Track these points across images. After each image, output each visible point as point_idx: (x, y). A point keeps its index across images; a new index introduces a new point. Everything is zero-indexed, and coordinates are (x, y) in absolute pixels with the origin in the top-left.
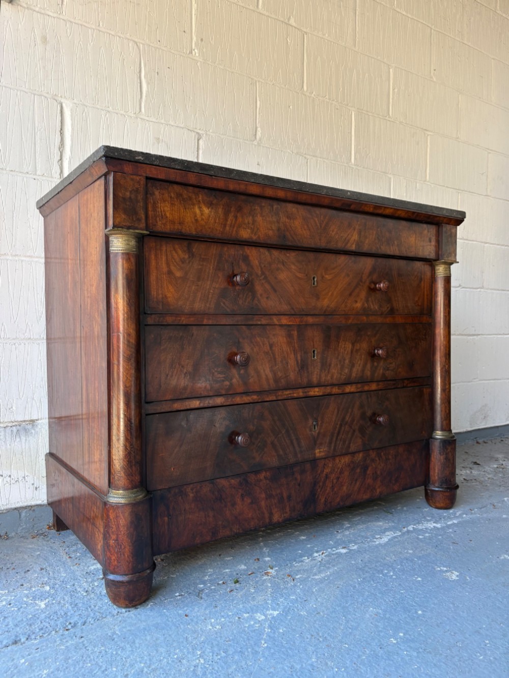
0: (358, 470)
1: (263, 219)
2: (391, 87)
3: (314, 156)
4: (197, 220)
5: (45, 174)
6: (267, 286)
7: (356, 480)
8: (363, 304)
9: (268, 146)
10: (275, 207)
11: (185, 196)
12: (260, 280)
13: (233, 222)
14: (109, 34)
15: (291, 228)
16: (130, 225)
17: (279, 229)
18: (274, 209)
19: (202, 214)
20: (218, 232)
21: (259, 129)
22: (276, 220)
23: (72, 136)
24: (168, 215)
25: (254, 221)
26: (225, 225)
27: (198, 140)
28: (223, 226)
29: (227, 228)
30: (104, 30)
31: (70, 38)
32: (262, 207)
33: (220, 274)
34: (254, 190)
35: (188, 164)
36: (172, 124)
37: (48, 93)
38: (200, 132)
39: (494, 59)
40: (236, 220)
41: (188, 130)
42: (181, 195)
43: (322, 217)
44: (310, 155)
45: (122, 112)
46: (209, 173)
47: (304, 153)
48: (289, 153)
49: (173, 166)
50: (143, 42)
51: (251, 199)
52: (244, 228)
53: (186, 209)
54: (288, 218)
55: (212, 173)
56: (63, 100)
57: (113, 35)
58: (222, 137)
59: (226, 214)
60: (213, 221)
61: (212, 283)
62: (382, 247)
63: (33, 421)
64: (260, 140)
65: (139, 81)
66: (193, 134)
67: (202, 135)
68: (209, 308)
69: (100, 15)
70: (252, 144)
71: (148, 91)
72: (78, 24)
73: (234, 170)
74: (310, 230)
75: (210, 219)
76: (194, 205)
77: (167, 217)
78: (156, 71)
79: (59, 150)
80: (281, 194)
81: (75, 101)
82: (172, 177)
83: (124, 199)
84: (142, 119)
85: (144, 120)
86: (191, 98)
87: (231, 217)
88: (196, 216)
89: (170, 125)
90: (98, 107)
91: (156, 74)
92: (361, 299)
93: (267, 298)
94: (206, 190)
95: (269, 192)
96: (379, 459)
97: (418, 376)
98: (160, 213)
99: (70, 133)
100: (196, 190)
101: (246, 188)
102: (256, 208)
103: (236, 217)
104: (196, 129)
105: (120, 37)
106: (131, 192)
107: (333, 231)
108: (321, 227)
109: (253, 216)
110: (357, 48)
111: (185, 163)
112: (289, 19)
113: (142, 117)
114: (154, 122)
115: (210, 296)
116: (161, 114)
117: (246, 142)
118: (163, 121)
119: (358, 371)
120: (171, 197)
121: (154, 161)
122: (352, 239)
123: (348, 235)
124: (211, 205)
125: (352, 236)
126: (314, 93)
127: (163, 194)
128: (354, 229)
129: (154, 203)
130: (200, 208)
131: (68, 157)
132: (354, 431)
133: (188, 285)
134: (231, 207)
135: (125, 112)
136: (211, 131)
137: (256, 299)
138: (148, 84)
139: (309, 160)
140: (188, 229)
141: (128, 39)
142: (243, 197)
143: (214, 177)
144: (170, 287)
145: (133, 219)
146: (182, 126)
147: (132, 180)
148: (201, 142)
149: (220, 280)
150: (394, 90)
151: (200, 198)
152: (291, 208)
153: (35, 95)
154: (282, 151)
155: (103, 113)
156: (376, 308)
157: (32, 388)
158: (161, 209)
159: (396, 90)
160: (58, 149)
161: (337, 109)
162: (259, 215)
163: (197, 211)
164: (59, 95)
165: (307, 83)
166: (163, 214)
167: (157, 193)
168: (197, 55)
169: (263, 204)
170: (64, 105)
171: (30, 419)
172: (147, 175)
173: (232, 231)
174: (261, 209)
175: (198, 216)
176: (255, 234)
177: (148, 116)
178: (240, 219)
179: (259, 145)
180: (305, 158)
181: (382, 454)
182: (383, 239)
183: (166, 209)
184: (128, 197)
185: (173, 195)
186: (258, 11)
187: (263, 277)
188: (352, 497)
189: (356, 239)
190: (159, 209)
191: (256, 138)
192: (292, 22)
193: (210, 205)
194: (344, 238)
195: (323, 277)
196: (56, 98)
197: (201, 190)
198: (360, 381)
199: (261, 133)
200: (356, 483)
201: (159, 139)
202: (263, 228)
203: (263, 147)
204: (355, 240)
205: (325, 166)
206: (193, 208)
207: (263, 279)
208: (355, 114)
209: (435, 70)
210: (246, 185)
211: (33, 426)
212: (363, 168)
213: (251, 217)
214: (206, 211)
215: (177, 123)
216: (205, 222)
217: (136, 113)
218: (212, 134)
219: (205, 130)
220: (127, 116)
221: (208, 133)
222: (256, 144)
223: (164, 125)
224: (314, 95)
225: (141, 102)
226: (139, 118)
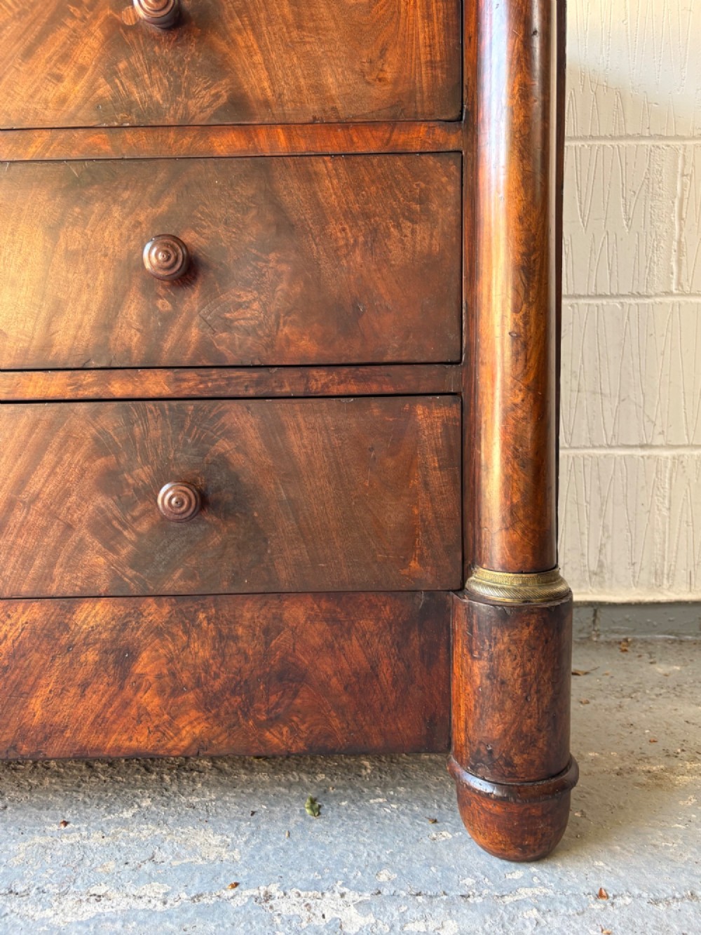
0: (91, 656)
7: (84, 686)
8: (92, 87)
92: (82, 70)
96: (187, 632)
97: (388, 358)
119: (80, 327)
132: (69, 527)
156: (158, 97)
181: (202, 616)
188: (68, 734)
198: (93, 364)
200: (83, 695)
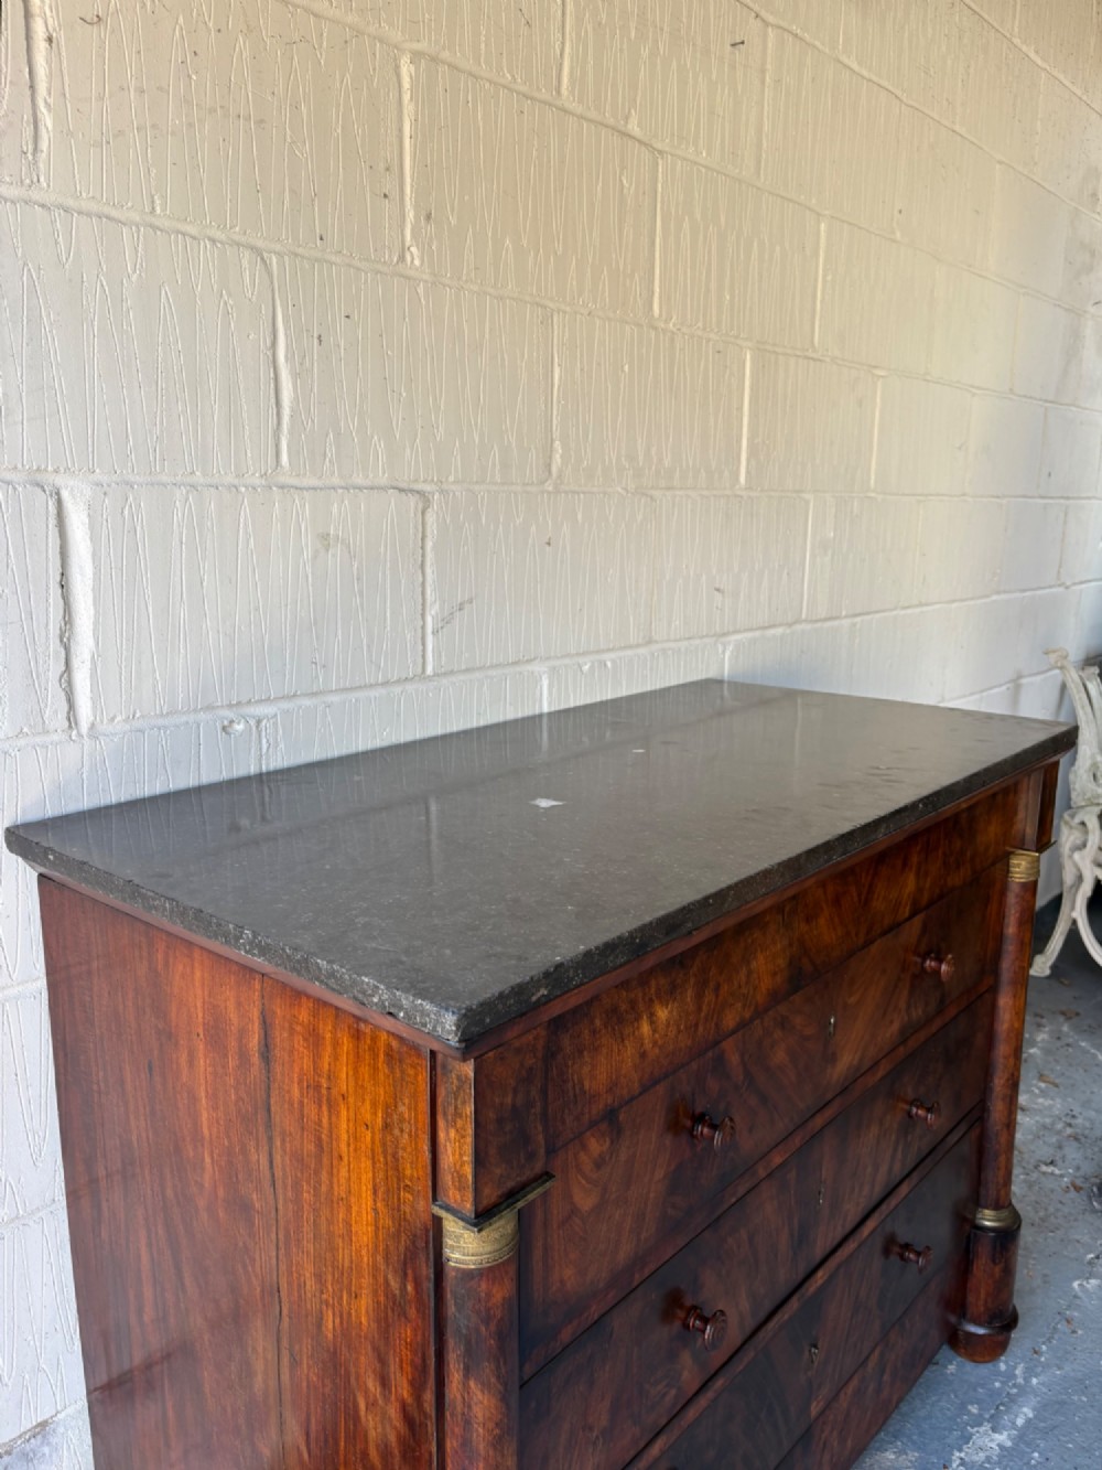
1: (764, 958)
2: (821, 272)
4: (643, 1055)
5: (25, 730)
8: (902, 1020)
9: (576, 488)
11: (621, 1010)
13: (712, 1005)
14: (184, 234)
15: (812, 944)
17: (790, 964)
19: (654, 1031)
21: (557, 444)
22: (786, 942)
23: (96, 590)
24: (587, 1085)
25: (749, 975)
26: (696, 1026)
27: (423, 513)
28: (692, 1030)
29: (700, 1032)
30: (166, 224)
31: (67, 266)
32: (762, 930)
36: (360, 481)
37: (16, 468)
38: (427, 488)
39: (1000, 162)
40: (717, 996)
41: (398, 489)
45: (230, 479)
48: (619, 493)
50: (278, 247)
52: (731, 1006)
53: (623, 1040)
54: (806, 923)
56: (60, 480)
57: (194, 238)
58: (477, 488)
59: (700, 993)
60: (674, 1033)
61: (653, 1173)
63: (43, 1425)
64: (559, 476)
65: (272, 375)
66: (412, 500)
67: (431, 497)
69: (154, 172)
70: (543, 492)
71: (296, 399)
72: (89, 215)
75: (670, 1030)
76: (639, 1018)
77: (585, 1093)
79: (61, 641)
81: (99, 476)
83: (499, 1119)
84: (282, 487)
85: (289, 487)
86: (404, 394)
87: (708, 995)
88: (642, 1046)
90: (164, 478)
91: (316, 341)
93: (751, 1129)
96: (902, 1337)
98: (572, 1093)
99: (90, 583)
103: (718, 989)
104: (416, 481)
105: (213, 241)
106: (515, 1090)
108: (859, 903)
109: (748, 963)
110: (762, 180)
112: (627, 118)
113: (282, 480)
114: (314, 489)
115: (649, 1209)
116: (332, 461)
117: (529, 488)
118: (336, 481)
119: (883, 1175)
120: (595, 1032)
122: (905, 896)
123: (901, 889)
125: (906, 886)
126: (674, 318)
129: (560, 1074)
130: (651, 1016)
131: (87, 656)
132: (870, 1312)
133: (606, 1218)
135: (237, 476)
136: (451, 479)
138: (295, 376)
141: (238, 244)
146: (384, 481)
147: (519, 1050)
148: (431, 518)
150: (824, 276)
151: (652, 993)
154: (605, 493)
155: (179, 494)
156: (920, 1012)
157: (32, 1343)
158: (573, 1080)
159: (829, 278)
160: (58, 641)
161: (719, 352)
162: (758, 953)
163: (646, 1028)
164: (50, 468)
165: (660, 297)
166: (578, 1091)
168: (417, 262)
170: (65, 494)
171: (34, 1423)
172: (554, 1016)
175: (646, 1042)
176: (749, 1007)
177: (298, 475)
178: (724, 988)
179: (557, 489)
180: (651, 498)
181: (906, 1321)
183: (583, 1071)
184: (510, 1106)
185: (598, 1024)
186: (559, 103)
189: (912, 889)
190: (570, 1084)
191: (550, 472)
192: (633, 127)
193: (671, 993)
194: (894, 902)
196: (39, 477)
197: (655, 974)
198: (885, 1196)
199: (562, 457)
201: (328, 535)
202: (764, 980)
203: (566, 492)
204: (910, 893)
205: (689, 506)
206: (638, 1028)
208: (751, 358)
209: (900, 212)
211: (44, 1437)
212: (762, 491)
213: (744, 968)
214: (663, 1015)
215: (371, 476)
216: (660, 1047)
217: (265, 474)
218: (453, 487)
219: (438, 479)
220: (243, 489)
221: (445, 487)
222: (550, 489)
223: (340, 491)
224: (674, 325)
225: (279, 437)
226: (277, 486)
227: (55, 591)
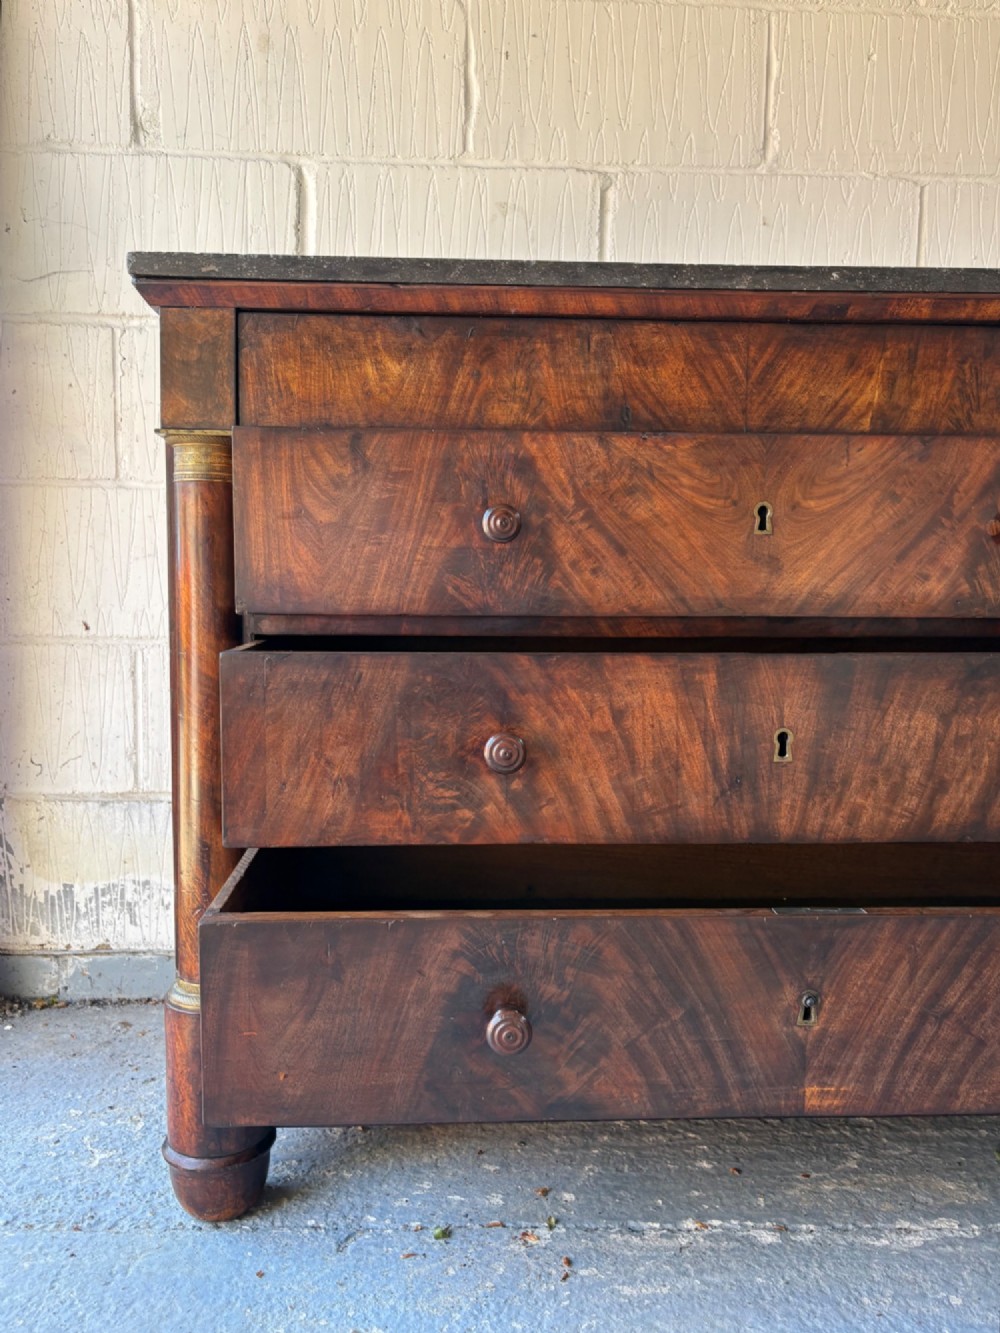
1: (556, 374)
3: (946, 175)
4: (368, 394)
6: (596, 540)
9: (800, 172)
10: (595, 337)
11: (339, 341)
12: (572, 523)
13: (469, 390)
15: (649, 389)
16: (200, 420)
17: (607, 395)
18: (593, 345)
19: (383, 378)
20: (427, 416)
21: (775, 132)
22: (597, 372)
24: (294, 388)
25: (530, 383)
26: (446, 399)
27: (603, 191)
28: (439, 400)
29: (453, 405)
31: (315, 26)
32: (554, 344)
33: (445, 512)
34: (521, 302)
35: (330, 266)
36: (540, 162)
37: (272, 151)
38: (610, 170)
40: (477, 383)
41: (578, 170)
42: (327, 339)
43: (752, 348)
44: (932, 174)
45: (424, 161)
46: (389, 280)
47: (914, 171)
48: (862, 178)
49: (292, 276)
51: (523, 325)
52: (500, 401)
53: (339, 369)
54: (636, 362)
55: (396, 277)
56: (303, 161)
58: (668, 170)
59: (450, 372)
60: (412, 391)
61: (422, 534)
62: (975, 417)
64: (776, 160)
65: (463, 84)
66: (590, 178)
67: (613, 177)
68: (412, 601)
70: (753, 175)
71: (483, 101)
73: (456, 262)
74: (709, 388)
75: (405, 386)
76: (360, 358)
77: (292, 394)
78: (503, 52)
80: (604, 304)
81: (326, 158)
82: (298, 302)
83: (185, 364)
84: (467, 166)
85: (472, 167)
86: (589, 93)
87: (462, 378)
88: (365, 384)
89: (532, 168)
90: (373, 159)
91: (504, 56)
93: (594, 571)
94: (394, 320)
95: (569, 304)
98: (276, 387)
99: (315, 227)
100: (368, 321)
101: (497, 303)
102: (538, 346)
103: (477, 376)
104: (598, 164)
106: (200, 347)
107: (791, 385)
108: (748, 377)
109: (528, 369)
111: (324, 263)
113: (469, 162)
114: (496, 168)
115: (416, 569)
116: (514, 147)
117: (734, 171)
118: (517, 163)
120: (302, 347)
121: (246, 270)
122: (858, 403)
123: (847, 391)
124: (406, 354)
125: (861, 392)
127: (283, 342)
128: (870, 373)
129: (260, 363)
130: (377, 363)
133: (350, 544)
134: (464, 353)
135: (430, 158)
136: (637, 162)
137: (557, 574)
138: (484, 84)
139: (927, 189)
140: (345, 416)
142: (499, 324)
143: (402, 287)
144: (303, 549)
145: (205, 406)
146: (565, 164)
147: (204, 319)
148: (611, 195)
149: (444, 528)
151: (378, 341)
152: (645, 334)
153: (246, 161)
154: (840, 177)
155: (383, 170)
158: (277, 376)
162: (544, 366)
163: (370, 370)
164: (294, 152)
166: (282, 388)
167: (267, 341)
169: (559, 336)
170: (305, 171)
172: (239, 305)
173: (467, 411)
174: (553, 349)
175: (372, 383)
176: (534, 413)
177: (482, 159)
178: (488, 380)
179: (772, 173)
180: (916, 183)
182: (983, 394)
183: (289, 374)
184: (195, 358)
185: (306, 341)
187: (581, 514)
189: (875, 400)
190: (273, 378)
191: (764, 157)
193: (405, 352)
194: (830, 401)
195: (795, 506)
196: (288, 158)
197: (379, 320)
199: (780, 143)
201: (506, 204)
202: (558, 397)
203: (785, 176)
204: (870, 404)
205: (983, 195)
206: (360, 366)
207: (583, 519)
210: (495, 293)
213: (521, 373)
214: (394, 368)
215: (552, 159)
216: (391, 397)
217: (453, 156)
218: (640, 170)
219: (623, 163)
220: (433, 168)
221: (631, 168)
222: (764, 172)
223: (518, 170)
224: (952, 10)
225: (466, 129)
226: (462, 166)
227: (291, 231)
